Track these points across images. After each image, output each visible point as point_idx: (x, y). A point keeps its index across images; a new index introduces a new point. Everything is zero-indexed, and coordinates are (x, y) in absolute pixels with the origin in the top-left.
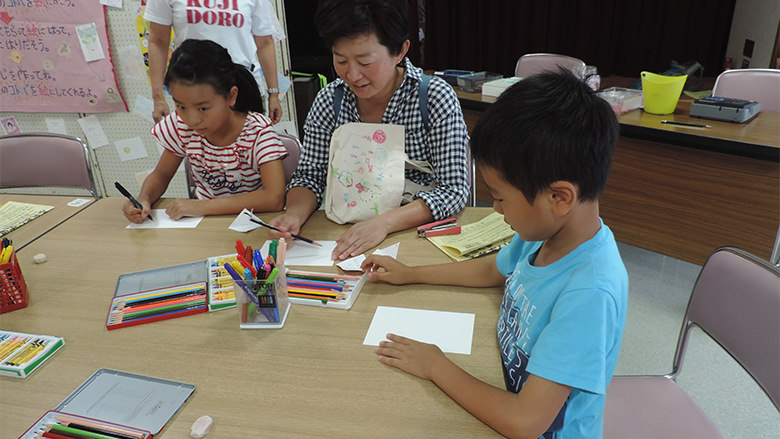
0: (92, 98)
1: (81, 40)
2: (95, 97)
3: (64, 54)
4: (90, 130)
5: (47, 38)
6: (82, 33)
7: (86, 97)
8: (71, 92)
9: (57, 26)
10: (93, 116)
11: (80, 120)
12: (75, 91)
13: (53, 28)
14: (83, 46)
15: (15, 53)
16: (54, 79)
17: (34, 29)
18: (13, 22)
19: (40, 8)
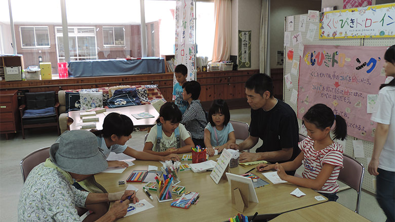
0: (363, 132)
1: (368, 101)
2: (366, 132)
3: (358, 107)
4: (357, 147)
5: (352, 98)
6: (370, 98)
7: (360, 131)
8: (355, 126)
9: (359, 93)
10: (361, 141)
11: (354, 141)
12: (357, 126)
13: (357, 93)
14: (368, 104)
15: (335, 101)
16: (348, 118)
17: (348, 92)
18: (339, 87)
19: (354, 83)
